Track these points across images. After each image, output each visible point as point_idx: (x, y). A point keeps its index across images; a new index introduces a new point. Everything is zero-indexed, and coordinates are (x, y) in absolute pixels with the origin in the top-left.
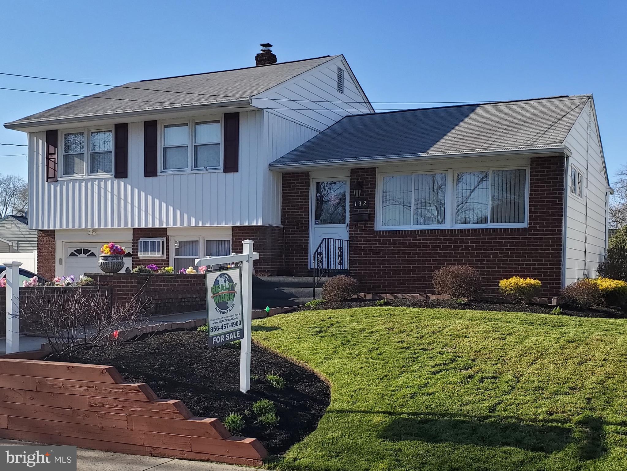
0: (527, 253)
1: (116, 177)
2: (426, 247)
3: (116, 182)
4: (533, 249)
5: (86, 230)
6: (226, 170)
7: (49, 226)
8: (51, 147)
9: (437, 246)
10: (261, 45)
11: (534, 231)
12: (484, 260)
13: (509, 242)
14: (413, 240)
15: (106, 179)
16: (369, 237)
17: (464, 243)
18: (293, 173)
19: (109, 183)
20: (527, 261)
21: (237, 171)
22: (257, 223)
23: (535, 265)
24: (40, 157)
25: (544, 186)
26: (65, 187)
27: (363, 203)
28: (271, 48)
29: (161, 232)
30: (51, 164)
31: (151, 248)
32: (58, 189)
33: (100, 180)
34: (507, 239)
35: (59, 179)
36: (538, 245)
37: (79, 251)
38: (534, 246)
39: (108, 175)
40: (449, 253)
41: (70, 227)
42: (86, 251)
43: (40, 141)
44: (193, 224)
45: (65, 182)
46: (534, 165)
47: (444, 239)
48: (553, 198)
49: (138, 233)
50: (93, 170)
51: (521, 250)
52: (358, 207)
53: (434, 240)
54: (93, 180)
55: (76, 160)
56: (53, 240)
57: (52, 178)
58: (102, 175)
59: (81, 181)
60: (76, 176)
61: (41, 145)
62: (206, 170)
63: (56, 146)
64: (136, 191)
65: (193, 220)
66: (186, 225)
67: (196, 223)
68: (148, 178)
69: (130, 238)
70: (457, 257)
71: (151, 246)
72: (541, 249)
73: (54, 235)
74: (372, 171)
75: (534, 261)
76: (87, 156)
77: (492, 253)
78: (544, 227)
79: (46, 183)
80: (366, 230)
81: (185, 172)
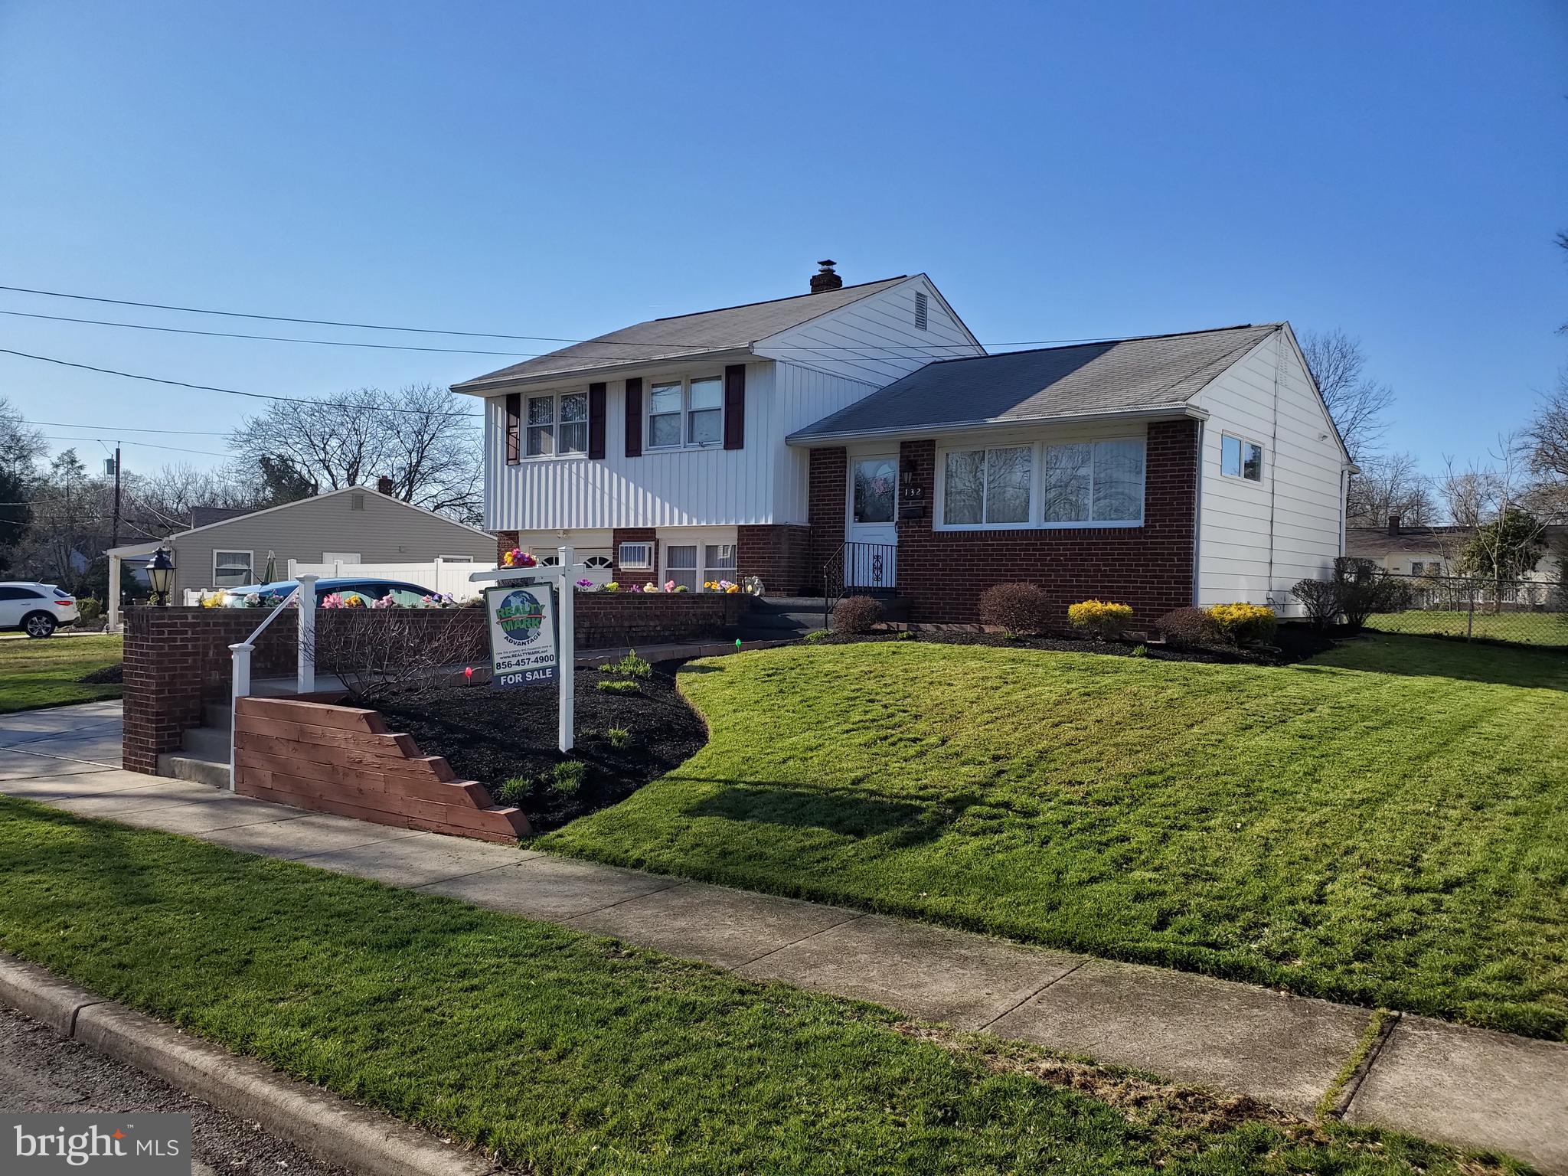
0: (1142, 565)
1: (591, 457)
2: (1002, 555)
3: (590, 465)
4: (1150, 560)
5: (554, 531)
6: (728, 445)
7: (509, 527)
8: (512, 417)
9: (1017, 555)
10: (820, 263)
11: (1153, 532)
12: (1081, 576)
13: (1116, 549)
14: (984, 545)
15: (579, 461)
16: (924, 541)
17: (1054, 550)
18: (824, 449)
19: (582, 466)
20: (1142, 577)
21: (742, 448)
22: (766, 521)
23: (1153, 583)
24: (499, 430)
25: (1166, 465)
26: (528, 472)
27: (915, 492)
28: (834, 267)
29: (648, 534)
30: (512, 441)
31: (634, 556)
32: (520, 474)
33: (571, 461)
34: (1114, 543)
35: (521, 461)
36: (1157, 554)
37: (551, 561)
38: (1151, 554)
39: (582, 456)
40: (1032, 565)
41: (535, 528)
43: (500, 409)
44: (685, 524)
45: (529, 466)
46: (1153, 434)
47: (1026, 545)
48: (1179, 482)
49: (622, 535)
50: (563, 448)
51: (1134, 560)
52: (909, 498)
53: (1012, 545)
54: (563, 463)
55: (543, 434)
57: (513, 460)
58: (575, 454)
59: (548, 463)
60: (542, 457)
61: (500, 414)
62: (703, 446)
63: (518, 416)
64: (615, 476)
65: (685, 517)
66: (676, 524)
67: (690, 521)
68: (628, 459)
69: (610, 543)
70: (1043, 570)
71: (635, 553)
72: (1162, 560)
73: (517, 537)
74: (930, 445)
75: (1151, 577)
76: (556, 430)
77: (1093, 565)
78: (1167, 526)
79: (506, 467)
80: (921, 531)
81: (676, 450)
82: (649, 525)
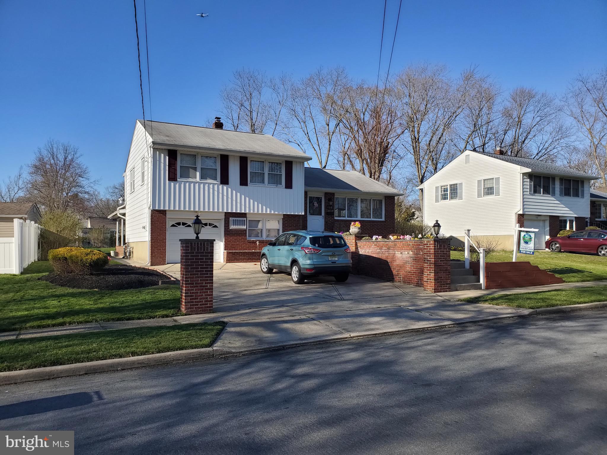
0: (385, 230)
1: (221, 184)
3: (221, 186)
6: (286, 188)
8: (172, 160)
15: (214, 184)
19: (216, 186)
21: (292, 188)
24: (162, 165)
26: (182, 185)
27: (331, 207)
29: (242, 215)
32: (177, 186)
33: (209, 184)
34: (379, 224)
35: (178, 180)
37: (179, 224)
38: (387, 227)
39: (215, 182)
42: (184, 224)
43: (163, 155)
44: (268, 212)
45: (183, 183)
49: (228, 215)
50: (202, 177)
52: (329, 209)
54: (204, 184)
55: (191, 170)
56: (164, 216)
57: (172, 178)
58: (210, 181)
59: (195, 183)
60: (190, 180)
61: (164, 159)
62: (275, 186)
63: (175, 160)
64: (234, 192)
65: (268, 210)
67: (270, 211)
68: (241, 186)
69: (224, 217)
71: (240, 222)
73: (166, 213)
76: (199, 168)
79: (167, 181)
80: (331, 219)
81: (264, 186)
82: (243, 212)
